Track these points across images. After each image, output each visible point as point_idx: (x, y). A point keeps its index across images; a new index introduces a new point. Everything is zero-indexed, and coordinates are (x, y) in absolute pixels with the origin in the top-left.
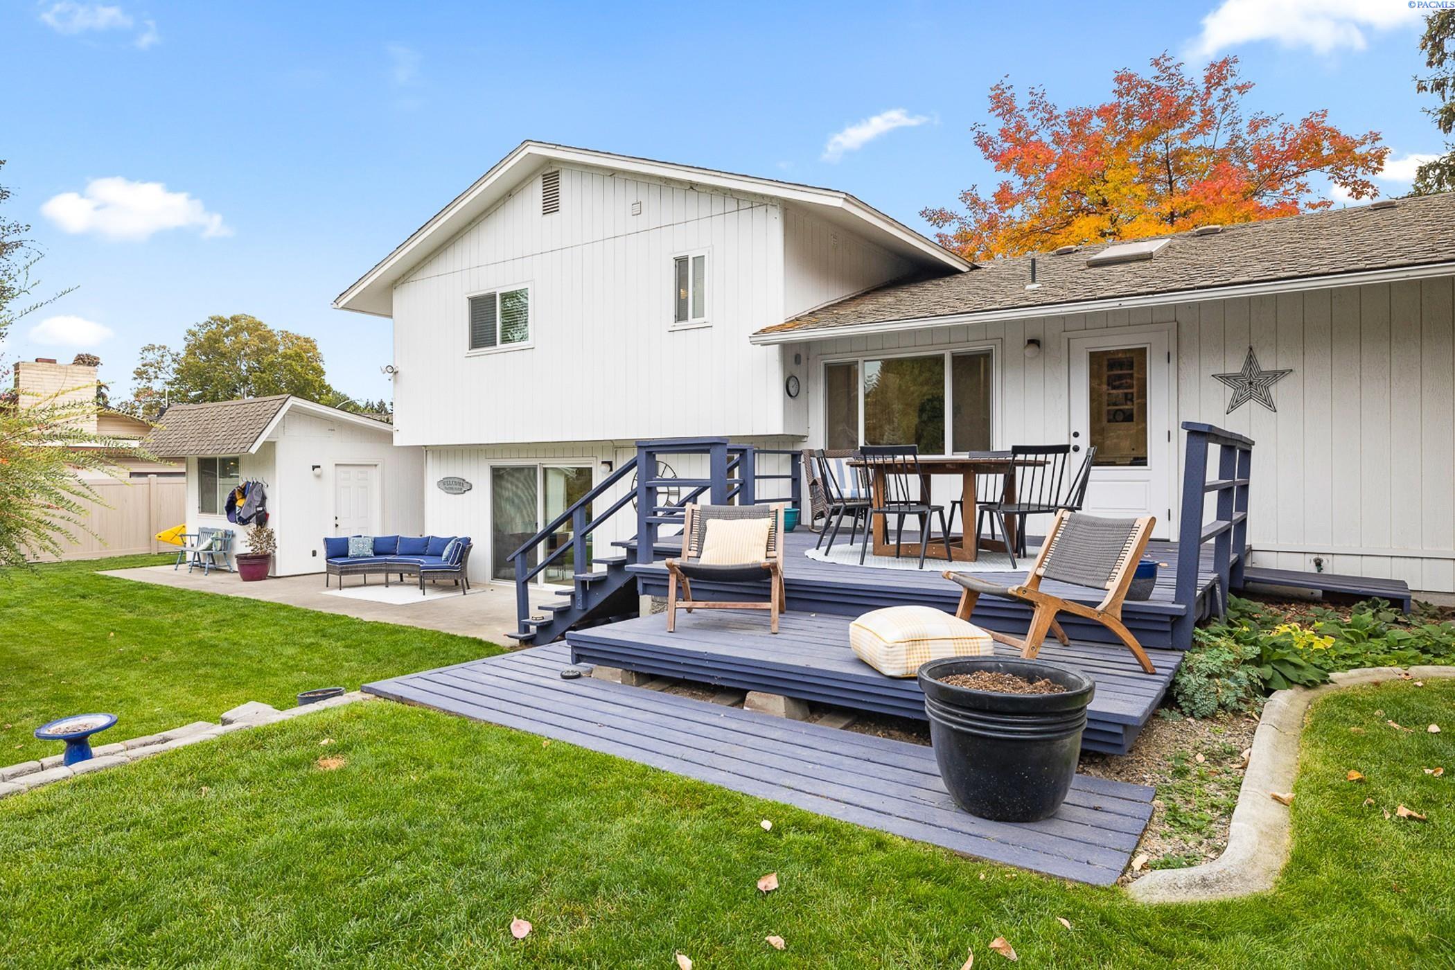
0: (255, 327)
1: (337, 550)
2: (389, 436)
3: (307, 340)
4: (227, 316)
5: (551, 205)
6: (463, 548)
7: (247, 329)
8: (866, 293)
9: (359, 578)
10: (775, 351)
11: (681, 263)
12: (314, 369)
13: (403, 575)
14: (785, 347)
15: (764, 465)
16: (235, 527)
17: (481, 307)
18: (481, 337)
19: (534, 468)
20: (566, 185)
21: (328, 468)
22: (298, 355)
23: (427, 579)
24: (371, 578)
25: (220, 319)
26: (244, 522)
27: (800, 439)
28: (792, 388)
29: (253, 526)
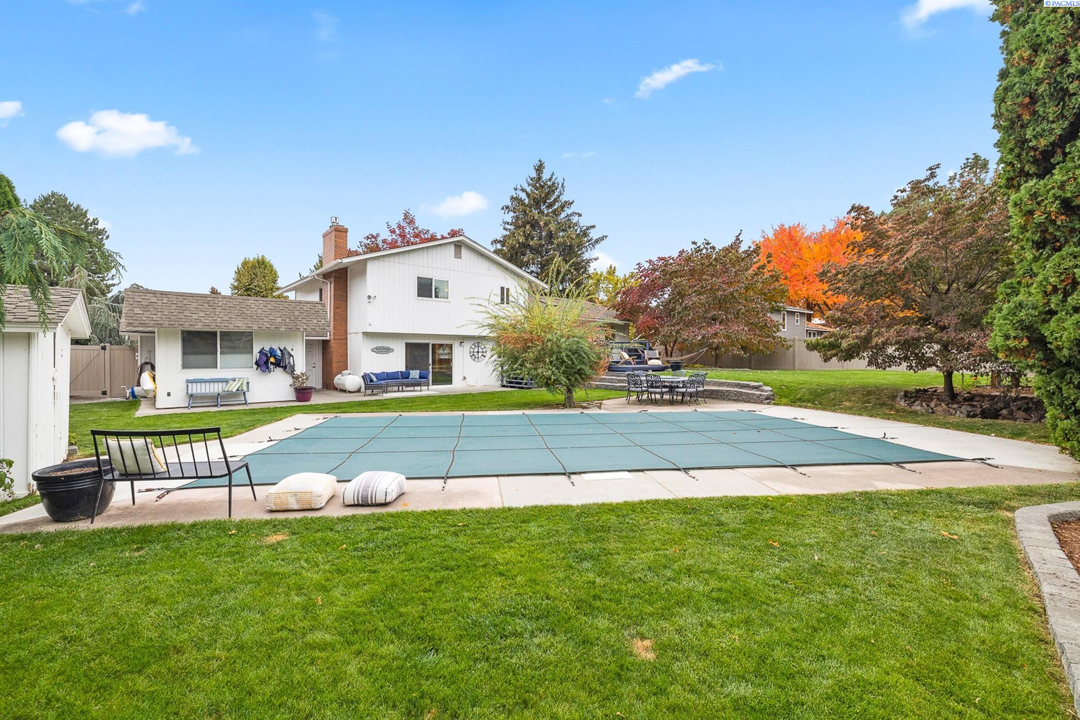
5: (458, 256)
11: (502, 288)
19: (428, 345)
20: (464, 250)
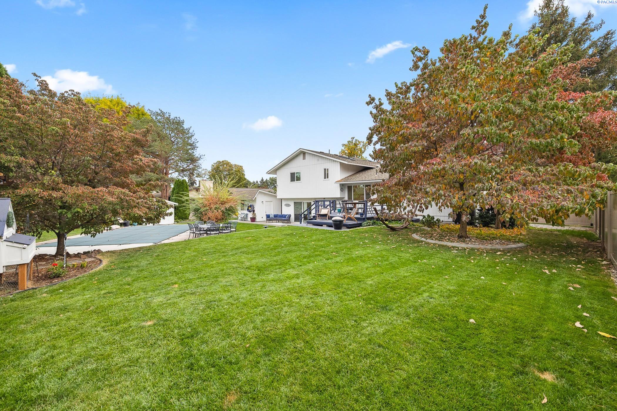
0: (228, 163)
1: (268, 216)
2: (276, 196)
3: (241, 166)
4: (221, 161)
5: (304, 158)
6: (290, 216)
7: (226, 164)
8: (357, 172)
9: (271, 221)
10: (339, 185)
11: (325, 169)
12: (242, 174)
13: (279, 221)
14: (340, 184)
15: (337, 202)
16: (248, 213)
17: (293, 175)
18: (292, 179)
19: (302, 202)
20: (306, 155)
21: (264, 202)
22: (239, 170)
23: (283, 221)
24: (273, 221)
25: (219, 162)
26: (250, 212)
27: (344, 198)
28: (342, 190)
29: (252, 213)
